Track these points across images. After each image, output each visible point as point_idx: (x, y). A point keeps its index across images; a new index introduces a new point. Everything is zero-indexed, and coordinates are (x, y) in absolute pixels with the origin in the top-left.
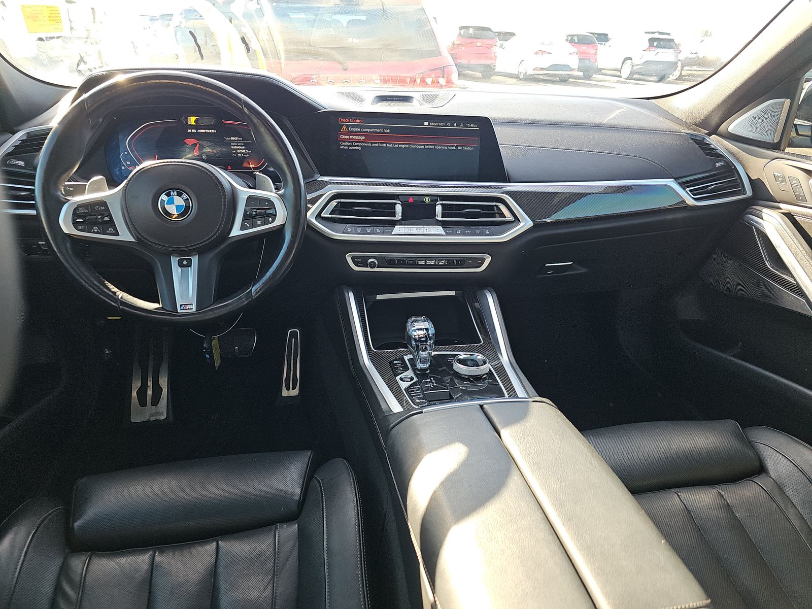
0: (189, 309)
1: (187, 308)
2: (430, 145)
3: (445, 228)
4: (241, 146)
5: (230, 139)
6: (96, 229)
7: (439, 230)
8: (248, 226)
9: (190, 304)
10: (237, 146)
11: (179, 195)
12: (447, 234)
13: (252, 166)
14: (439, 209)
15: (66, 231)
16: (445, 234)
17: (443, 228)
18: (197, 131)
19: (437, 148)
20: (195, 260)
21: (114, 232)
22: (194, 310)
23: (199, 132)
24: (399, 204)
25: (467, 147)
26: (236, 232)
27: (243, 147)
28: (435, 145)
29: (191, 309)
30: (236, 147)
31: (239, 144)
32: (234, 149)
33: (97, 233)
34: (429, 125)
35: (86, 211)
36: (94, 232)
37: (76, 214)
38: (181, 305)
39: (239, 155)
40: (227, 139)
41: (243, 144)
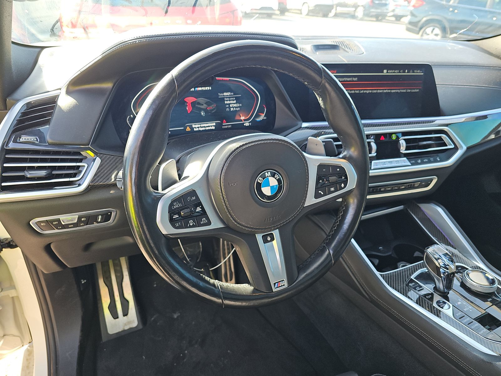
0: (282, 286)
1: (280, 285)
2: (388, 89)
3: (410, 158)
4: (233, 100)
5: (223, 95)
6: (191, 223)
7: (404, 161)
8: (322, 193)
9: (282, 281)
10: (230, 100)
11: (273, 175)
12: (413, 164)
13: (242, 118)
14: (403, 143)
15: (164, 232)
16: (410, 165)
17: (407, 159)
18: (195, 89)
19: (393, 91)
20: (276, 233)
21: (206, 221)
22: (286, 286)
23: (197, 91)
24: (372, 142)
25: (414, 89)
26: (311, 200)
27: (235, 102)
28: (391, 89)
29: (284, 285)
30: (228, 102)
31: (231, 99)
32: (227, 104)
33: (193, 226)
34: (387, 72)
35: (180, 205)
36: (190, 227)
37: (172, 211)
38: (275, 284)
39: (232, 109)
40: (221, 94)
41: (234, 99)
